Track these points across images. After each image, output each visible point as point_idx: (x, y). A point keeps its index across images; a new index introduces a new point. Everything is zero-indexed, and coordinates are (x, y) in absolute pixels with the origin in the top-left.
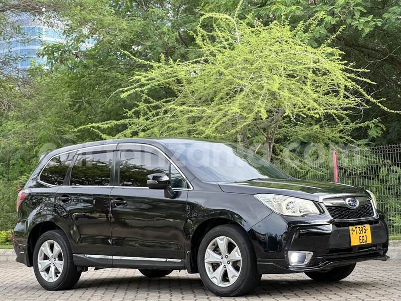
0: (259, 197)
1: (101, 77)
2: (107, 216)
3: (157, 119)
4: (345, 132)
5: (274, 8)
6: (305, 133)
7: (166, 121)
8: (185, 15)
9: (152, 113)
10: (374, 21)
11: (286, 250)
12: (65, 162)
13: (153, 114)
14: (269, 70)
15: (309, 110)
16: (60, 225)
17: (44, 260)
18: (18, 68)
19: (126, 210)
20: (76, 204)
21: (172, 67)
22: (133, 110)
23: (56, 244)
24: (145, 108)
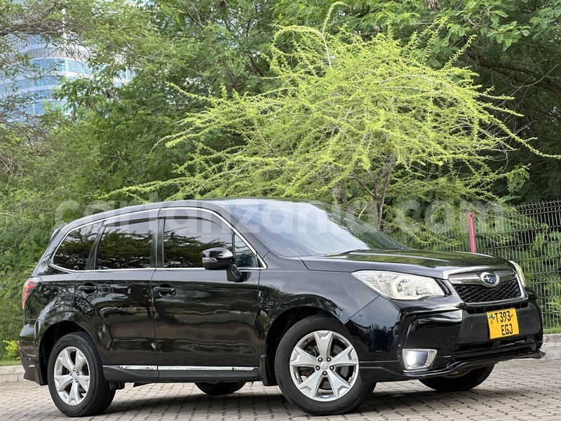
0: (358, 275)
1: (143, 123)
2: (148, 311)
3: (220, 176)
4: (483, 187)
5: (380, 16)
6: (428, 189)
7: (233, 180)
8: (257, 31)
9: (212, 168)
10: (519, 29)
11: (399, 348)
12: (87, 236)
13: (214, 169)
14: (373, 102)
15: (430, 155)
16: (83, 325)
17: (63, 374)
18: (26, 113)
19: (175, 301)
20: (104, 296)
21: (238, 103)
22: (186, 165)
23: (78, 352)
24: (202, 162)
